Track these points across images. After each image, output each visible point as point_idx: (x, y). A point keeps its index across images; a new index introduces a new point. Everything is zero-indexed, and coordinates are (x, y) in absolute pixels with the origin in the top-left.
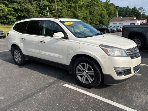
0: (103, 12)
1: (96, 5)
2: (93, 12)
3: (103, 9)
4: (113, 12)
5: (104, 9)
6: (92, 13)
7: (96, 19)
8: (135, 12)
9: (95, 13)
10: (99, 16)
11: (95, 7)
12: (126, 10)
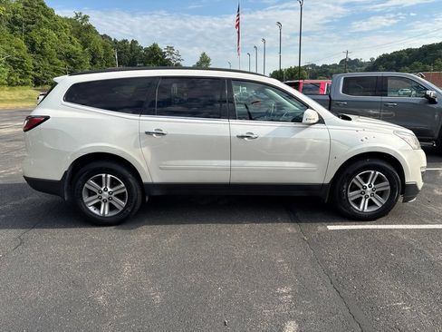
0: (74, 47)
1: (45, 23)
2: (42, 46)
3: (71, 39)
4: (102, 51)
5: (74, 39)
6: (38, 49)
7: (55, 70)
8: (158, 58)
9: (48, 48)
10: (60, 59)
11: (45, 30)
12: (132, 51)
